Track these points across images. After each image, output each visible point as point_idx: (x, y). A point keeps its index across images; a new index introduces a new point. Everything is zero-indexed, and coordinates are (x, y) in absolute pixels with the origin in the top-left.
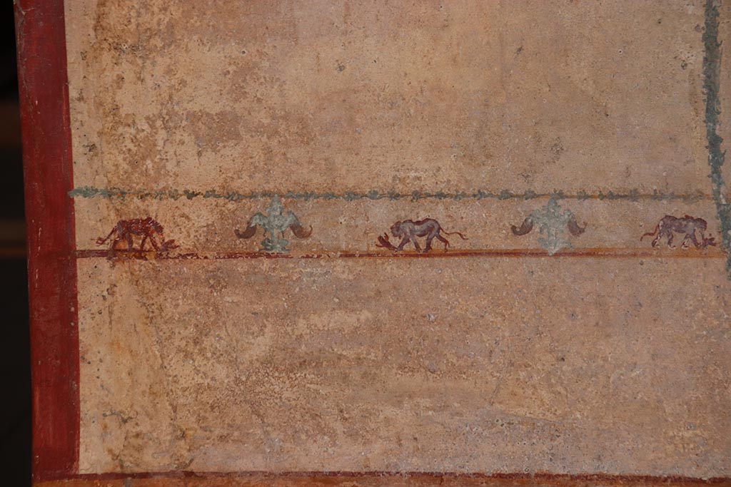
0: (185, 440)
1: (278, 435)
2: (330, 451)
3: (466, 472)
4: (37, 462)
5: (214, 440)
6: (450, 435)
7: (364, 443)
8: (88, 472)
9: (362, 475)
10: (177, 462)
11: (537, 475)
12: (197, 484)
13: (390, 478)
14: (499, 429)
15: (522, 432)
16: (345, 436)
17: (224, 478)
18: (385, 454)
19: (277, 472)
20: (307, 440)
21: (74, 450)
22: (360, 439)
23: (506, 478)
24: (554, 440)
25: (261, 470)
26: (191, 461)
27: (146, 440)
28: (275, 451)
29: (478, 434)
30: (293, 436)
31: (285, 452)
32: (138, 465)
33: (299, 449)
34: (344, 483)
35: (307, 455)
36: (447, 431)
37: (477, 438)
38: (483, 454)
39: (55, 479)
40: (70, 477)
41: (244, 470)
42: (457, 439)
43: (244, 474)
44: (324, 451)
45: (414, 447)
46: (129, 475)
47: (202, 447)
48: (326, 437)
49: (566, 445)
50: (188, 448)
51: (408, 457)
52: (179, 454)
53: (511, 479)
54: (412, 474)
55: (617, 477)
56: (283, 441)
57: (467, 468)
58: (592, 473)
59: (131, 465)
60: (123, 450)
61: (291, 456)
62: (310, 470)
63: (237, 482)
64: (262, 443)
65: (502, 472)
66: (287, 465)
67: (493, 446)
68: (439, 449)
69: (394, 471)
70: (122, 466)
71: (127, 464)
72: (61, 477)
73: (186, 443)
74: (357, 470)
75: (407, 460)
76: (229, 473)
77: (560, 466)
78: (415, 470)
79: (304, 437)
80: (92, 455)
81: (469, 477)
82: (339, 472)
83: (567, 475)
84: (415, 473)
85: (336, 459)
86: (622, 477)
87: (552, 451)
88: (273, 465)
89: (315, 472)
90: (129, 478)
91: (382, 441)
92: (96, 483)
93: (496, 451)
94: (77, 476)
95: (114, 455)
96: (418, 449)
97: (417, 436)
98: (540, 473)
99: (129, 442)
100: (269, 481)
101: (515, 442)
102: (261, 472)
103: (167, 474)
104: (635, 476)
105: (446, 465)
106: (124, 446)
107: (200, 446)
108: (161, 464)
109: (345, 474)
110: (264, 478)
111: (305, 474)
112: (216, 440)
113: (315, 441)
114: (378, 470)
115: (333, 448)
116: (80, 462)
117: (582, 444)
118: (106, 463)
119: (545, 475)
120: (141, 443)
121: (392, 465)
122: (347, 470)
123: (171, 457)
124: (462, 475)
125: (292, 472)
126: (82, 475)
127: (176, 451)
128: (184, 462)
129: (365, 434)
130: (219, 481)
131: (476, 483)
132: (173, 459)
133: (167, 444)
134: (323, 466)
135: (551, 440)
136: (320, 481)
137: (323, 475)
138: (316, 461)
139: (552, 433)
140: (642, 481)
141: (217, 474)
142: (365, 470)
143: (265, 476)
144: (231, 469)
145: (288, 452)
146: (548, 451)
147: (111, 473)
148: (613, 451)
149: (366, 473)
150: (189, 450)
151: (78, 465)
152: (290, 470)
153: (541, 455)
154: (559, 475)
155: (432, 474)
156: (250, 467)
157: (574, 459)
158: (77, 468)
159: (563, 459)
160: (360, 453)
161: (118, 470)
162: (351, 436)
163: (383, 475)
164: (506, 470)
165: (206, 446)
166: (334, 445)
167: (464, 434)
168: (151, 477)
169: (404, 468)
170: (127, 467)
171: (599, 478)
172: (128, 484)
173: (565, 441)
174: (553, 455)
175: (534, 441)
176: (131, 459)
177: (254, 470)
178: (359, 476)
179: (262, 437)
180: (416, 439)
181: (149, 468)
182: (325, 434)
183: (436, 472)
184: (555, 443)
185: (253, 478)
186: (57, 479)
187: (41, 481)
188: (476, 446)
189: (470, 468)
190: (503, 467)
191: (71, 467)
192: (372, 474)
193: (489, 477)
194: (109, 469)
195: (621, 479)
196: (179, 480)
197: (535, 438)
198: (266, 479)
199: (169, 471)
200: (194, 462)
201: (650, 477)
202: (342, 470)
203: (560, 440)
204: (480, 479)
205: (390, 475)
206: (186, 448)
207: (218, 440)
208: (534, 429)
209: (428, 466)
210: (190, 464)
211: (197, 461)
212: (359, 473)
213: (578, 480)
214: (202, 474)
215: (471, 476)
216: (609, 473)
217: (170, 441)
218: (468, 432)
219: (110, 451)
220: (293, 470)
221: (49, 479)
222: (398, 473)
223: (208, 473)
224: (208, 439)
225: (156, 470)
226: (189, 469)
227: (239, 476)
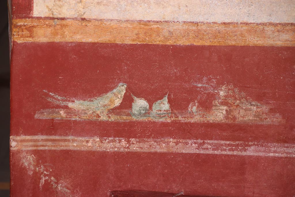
0: (82, 3)
1: (124, 3)
2: (147, 11)
3: (209, 22)
4: (14, 10)
5: (95, 4)
6: (203, 5)
7: (163, 8)
8: (37, 16)
9: (162, 22)
10: (78, 13)
11: (241, 23)
12: (86, 24)
13: (174, 24)
14: (225, 2)
15: (236, 3)
16: (155, 4)
17: (99, 22)
18: (173, 13)
19: (123, 20)
20: (137, 5)
21: (31, 5)
22: (161, 6)
23: (227, 24)
24: (250, 7)
25: (116, 18)
26: (84, 13)
27: (64, 3)
28: (123, 10)
29: (216, 4)
30: (131, 3)
31: (127, 11)
32: (60, 14)
33: (133, 10)
34: (153, 26)
35: (137, 12)
36: (201, 3)
37: (215, 6)
38: (217, 13)
39: (22, 18)
40: (29, 18)
41: (108, 18)
42: (206, 6)
43: (108, 20)
44: (145, 11)
45: (186, 10)
46: (56, 18)
47: (89, 7)
48: (146, 4)
49: (256, 9)
50: (83, 7)
51: (183, 14)
52: (78, 10)
53: (229, 25)
54: (184, 22)
55: (278, 24)
56: (126, 6)
57: (209, 20)
58: (266, 22)
59: (57, 14)
60: (53, 7)
61: (130, 13)
62: (138, 19)
63: (105, 24)
64: (117, 6)
65: (225, 22)
66: (128, 17)
67: (222, 10)
68: (197, 11)
69: (176, 21)
70: (53, 14)
71: (55, 13)
72: (25, 17)
73: (82, 5)
74: (159, 20)
75: (182, 16)
76: (102, 19)
77: (252, 19)
78: (186, 21)
79: (136, 4)
80: (39, 8)
81: (210, 24)
82: (151, 21)
83: (255, 23)
84: (186, 22)
85: (150, 15)
86: (280, 24)
87: (249, 12)
88: (122, 17)
89: (140, 20)
90: (56, 20)
91: (171, 7)
92: (41, 21)
93: (223, 12)
94: (32, 18)
95: (49, 9)
96: (188, 11)
97: (187, 5)
98: (243, 22)
99: (56, 3)
100: (119, 24)
101: (232, 8)
102: (116, 19)
103: (73, 19)
104: (286, 23)
105: (200, 19)
106: (54, 5)
107: (89, 6)
108: (71, 14)
109: (154, 21)
110: (117, 22)
111: (135, 21)
112: (96, 4)
113: (141, 6)
114: (169, 20)
115: (149, 10)
116: (34, 11)
117: (263, 9)
118: (46, 12)
119: (245, 23)
120: (61, 4)
121: (175, 18)
122: (155, 20)
123: (75, 11)
124: (207, 23)
125: (130, 20)
126: (35, 17)
127: (77, 8)
128: (81, 14)
129: (164, 3)
130: (97, 23)
131: (213, 27)
132: (76, 12)
133: (73, 5)
134: (144, 18)
135: (249, 7)
136: (143, 25)
137: (144, 22)
138: (141, 15)
139: (249, 4)
140: (289, 25)
141: (95, 19)
142: (163, 20)
143: (118, 21)
144: (102, 18)
145: (128, 11)
146: (247, 12)
147: (48, 17)
148: (277, 12)
149: (163, 21)
150: (83, 8)
151: (33, 12)
152: (129, 19)
153: (243, 14)
154: (251, 23)
155: (193, 22)
156: (111, 17)
157: (259, 16)
158: (32, 14)
159: (254, 16)
160: (161, 12)
161: (51, 16)
162: (157, 4)
163: (171, 22)
164: (227, 21)
165: (91, 7)
166: (149, 8)
167: (209, 4)
168: (66, 20)
169: (181, 19)
170: (55, 14)
171: (270, 24)
172: (55, 22)
173: (255, 7)
174: (249, 14)
175: (241, 7)
176: (57, 11)
177: (113, 18)
178: (160, 22)
179: (117, 3)
180: (187, 6)
181: (65, 16)
182: (145, 3)
183: (195, 22)
184: (250, 8)
185: (112, 22)
186: (23, 18)
187: (16, 19)
188: (214, 10)
189: (211, 20)
190: (226, 19)
191: (30, 13)
192: (166, 22)
193: (219, 24)
194: (47, 15)
195: (280, 25)
196: (79, 22)
197: (241, 6)
198: (118, 23)
199: (74, 17)
200: (86, 14)
201: (293, 24)
202: (153, 20)
203: (253, 7)
204: (215, 25)
205: (174, 22)
206: (82, 8)
207: (97, 4)
208: (241, 2)
209: (192, 19)
210: (83, 15)
211: (87, 13)
212: (160, 21)
213: (260, 26)
214: (89, 19)
215: (211, 23)
216: (274, 22)
217: (75, 4)
218: (211, 3)
219: (47, 7)
220: (130, 19)
221: (20, 18)
222: (178, 21)
223: (92, 19)
224: (92, 3)
225: (68, 17)
226: (83, 17)
227: (106, 21)
